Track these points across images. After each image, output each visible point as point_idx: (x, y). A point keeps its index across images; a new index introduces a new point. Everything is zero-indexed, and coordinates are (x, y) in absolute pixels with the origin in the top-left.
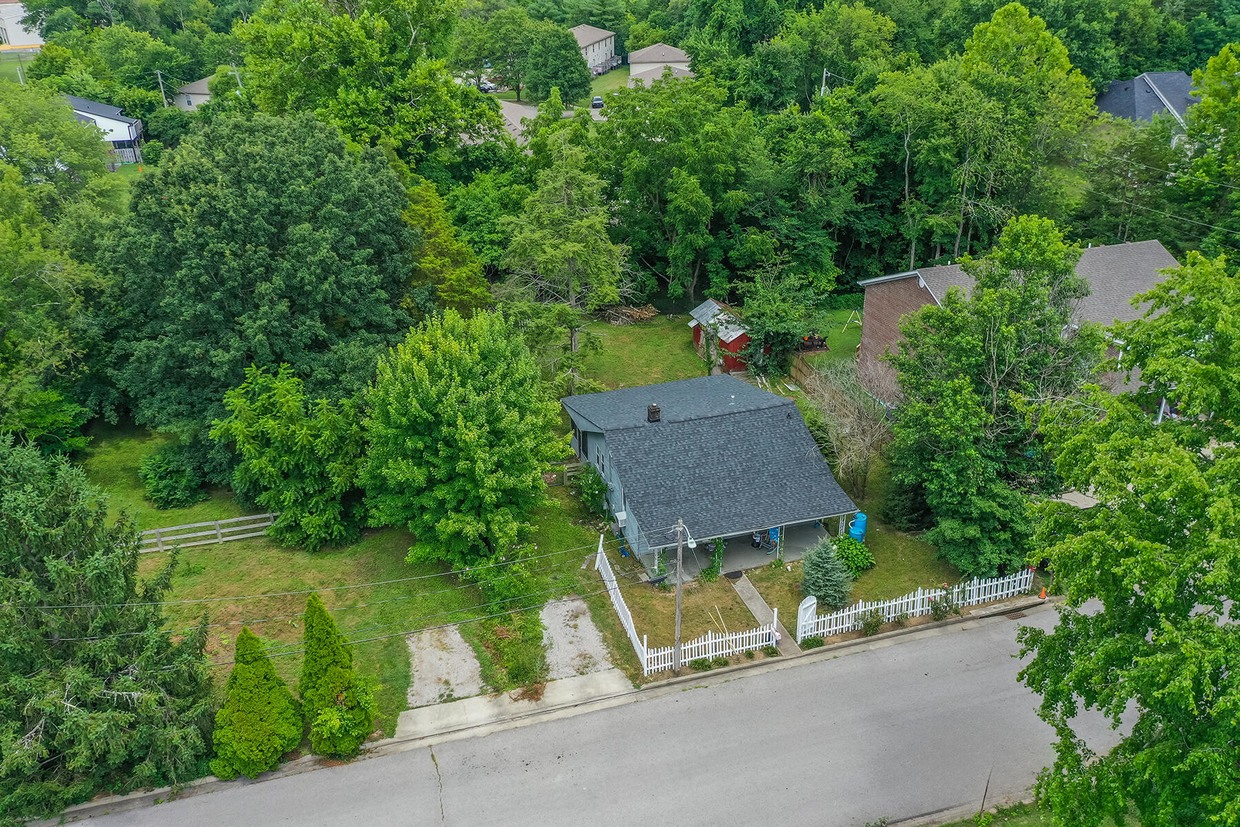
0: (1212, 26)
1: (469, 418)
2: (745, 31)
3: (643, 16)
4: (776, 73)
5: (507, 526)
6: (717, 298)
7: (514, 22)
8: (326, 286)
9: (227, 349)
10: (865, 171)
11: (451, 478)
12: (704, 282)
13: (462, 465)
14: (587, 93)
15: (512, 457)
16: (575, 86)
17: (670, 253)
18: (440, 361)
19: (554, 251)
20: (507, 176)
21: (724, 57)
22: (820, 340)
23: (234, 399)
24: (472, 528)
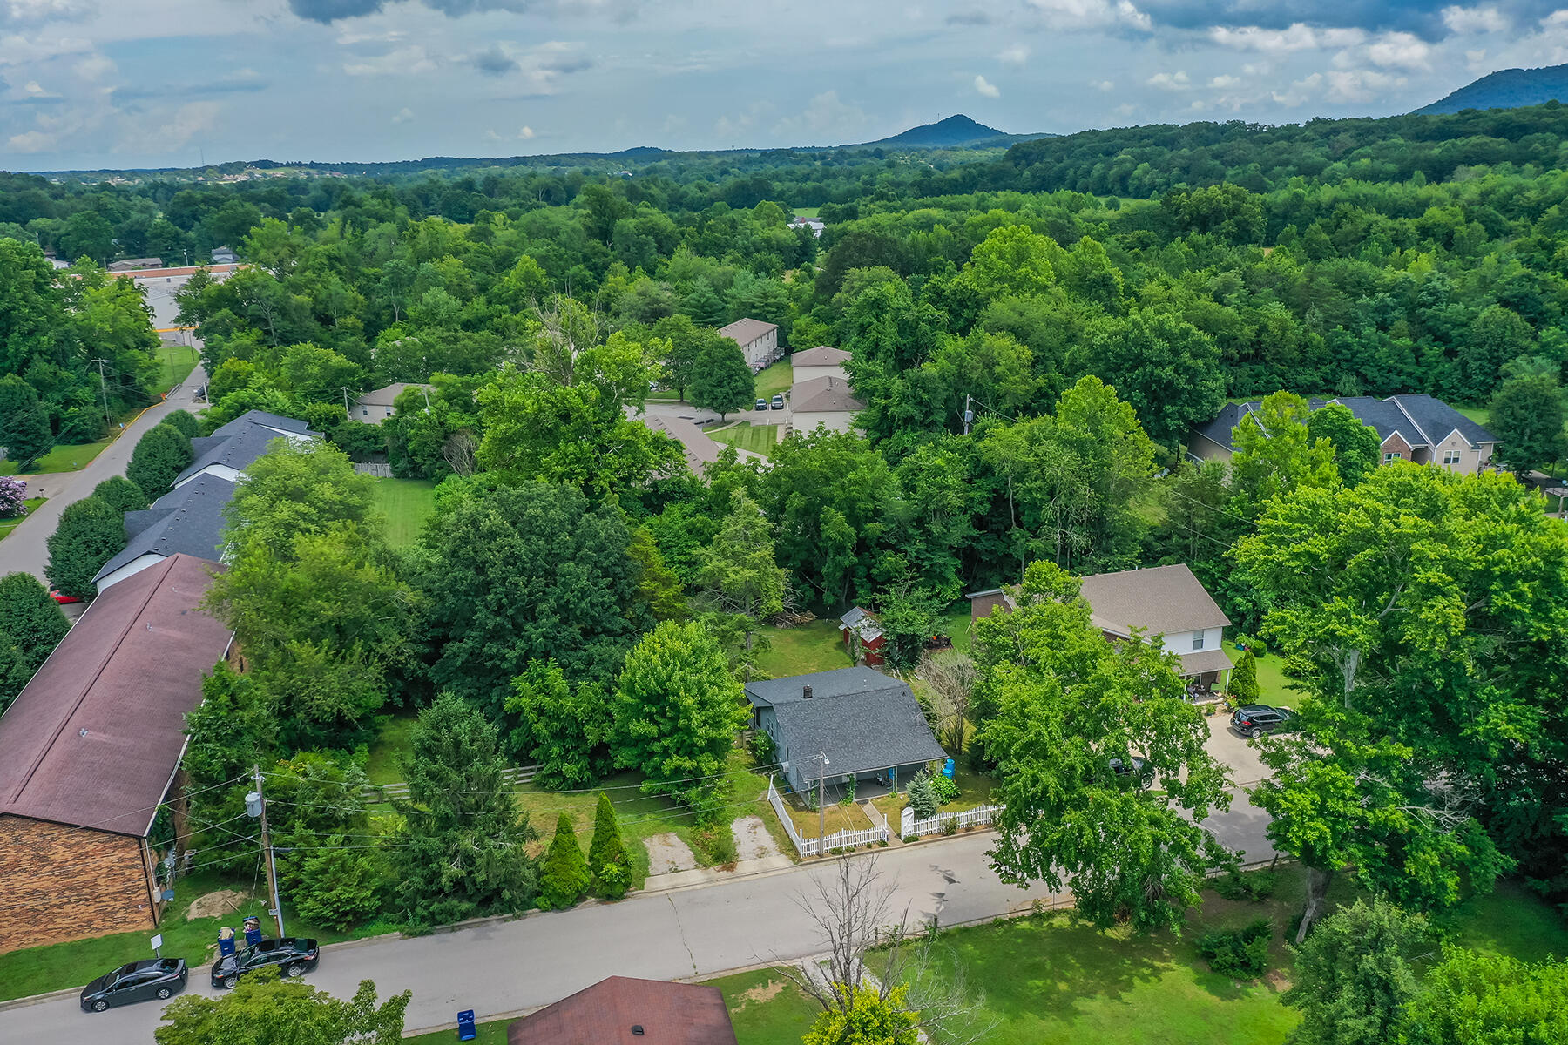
0: (1349, 338)
1: (687, 691)
2: (899, 351)
3: (806, 309)
4: (925, 396)
5: (709, 764)
6: (862, 606)
7: (679, 330)
8: (583, 605)
9: (513, 648)
10: (981, 503)
11: (676, 730)
12: (852, 594)
13: (681, 722)
14: (751, 399)
15: (713, 718)
16: (739, 393)
17: (824, 571)
18: (667, 654)
19: (737, 576)
20: (690, 507)
21: (879, 376)
22: (946, 639)
23: (520, 682)
24: (688, 764)
